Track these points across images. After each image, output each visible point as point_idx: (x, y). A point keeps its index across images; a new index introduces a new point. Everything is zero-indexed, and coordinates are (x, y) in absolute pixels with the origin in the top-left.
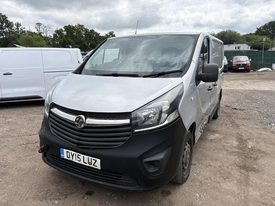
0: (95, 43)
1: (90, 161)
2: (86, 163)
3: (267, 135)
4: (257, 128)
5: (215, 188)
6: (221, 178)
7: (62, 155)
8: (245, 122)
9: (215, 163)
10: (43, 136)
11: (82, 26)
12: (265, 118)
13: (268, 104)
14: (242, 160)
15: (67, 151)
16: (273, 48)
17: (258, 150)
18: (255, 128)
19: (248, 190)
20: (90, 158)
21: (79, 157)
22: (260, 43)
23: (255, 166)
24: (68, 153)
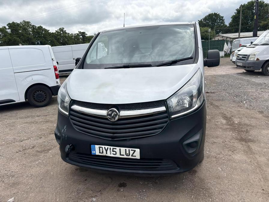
0: (45, 40)
1: (128, 152)
2: (123, 155)
3: (244, 111)
4: (233, 107)
5: (229, 160)
6: (229, 151)
7: (93, 152)
8: (221, 102)
9: (217, 140)
10: (65, 136)
11: (28, 22)
12: (235, 98)
13: (232, 86)
14: (237, 134)
15: (99, 147)
16: (216, 38)
17: (245, 124)
18: (232, 106)
19: (256, 158)
20: (127, 149)
21: (114, 150)
22: (203, 34)
23: (250, 137)
24: (101, 149)
